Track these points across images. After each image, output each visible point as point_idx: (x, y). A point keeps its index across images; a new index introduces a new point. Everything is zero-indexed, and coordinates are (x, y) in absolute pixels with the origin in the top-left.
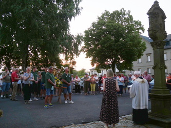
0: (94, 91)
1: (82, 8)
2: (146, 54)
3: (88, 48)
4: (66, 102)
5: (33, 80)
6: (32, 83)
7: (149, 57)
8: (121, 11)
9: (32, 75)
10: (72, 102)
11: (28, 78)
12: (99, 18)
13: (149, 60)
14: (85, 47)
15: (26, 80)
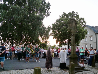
0: (53, 56)
1: (50, 12)
2: (90, 36)
3: (54, 34)
4: (36, 61)
5: (22, 50)
6: (21, 52)
7: (91, 38)
8: (72, 12)
9: (21, 49)
10: (39, 61)
11: (20, 50)
12: (60, 17)
13: (91, 40)
14: (52, 33)
15: (19, 51)
